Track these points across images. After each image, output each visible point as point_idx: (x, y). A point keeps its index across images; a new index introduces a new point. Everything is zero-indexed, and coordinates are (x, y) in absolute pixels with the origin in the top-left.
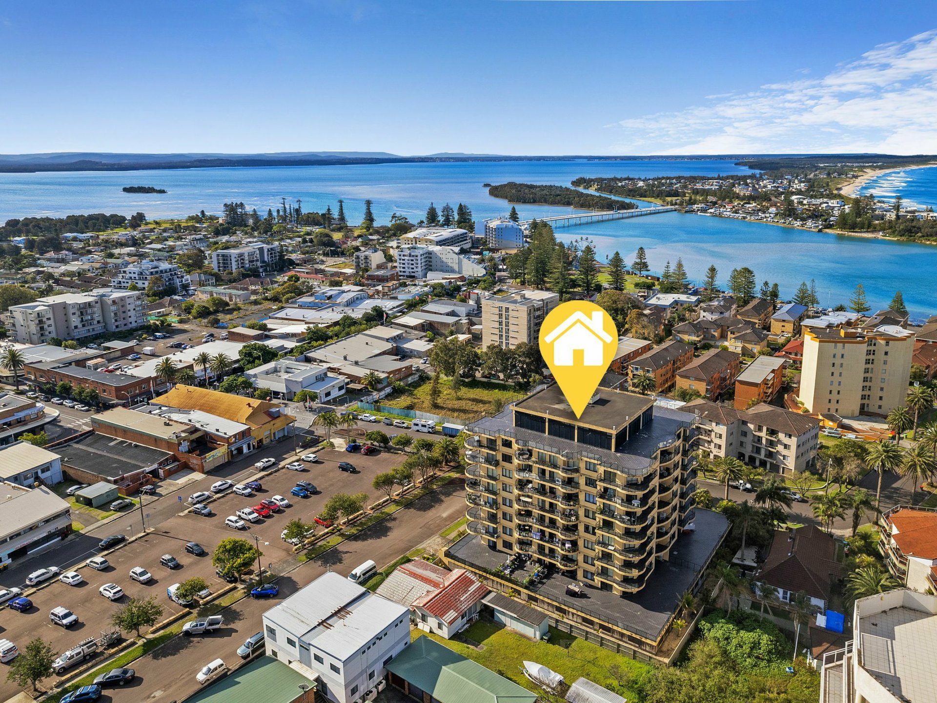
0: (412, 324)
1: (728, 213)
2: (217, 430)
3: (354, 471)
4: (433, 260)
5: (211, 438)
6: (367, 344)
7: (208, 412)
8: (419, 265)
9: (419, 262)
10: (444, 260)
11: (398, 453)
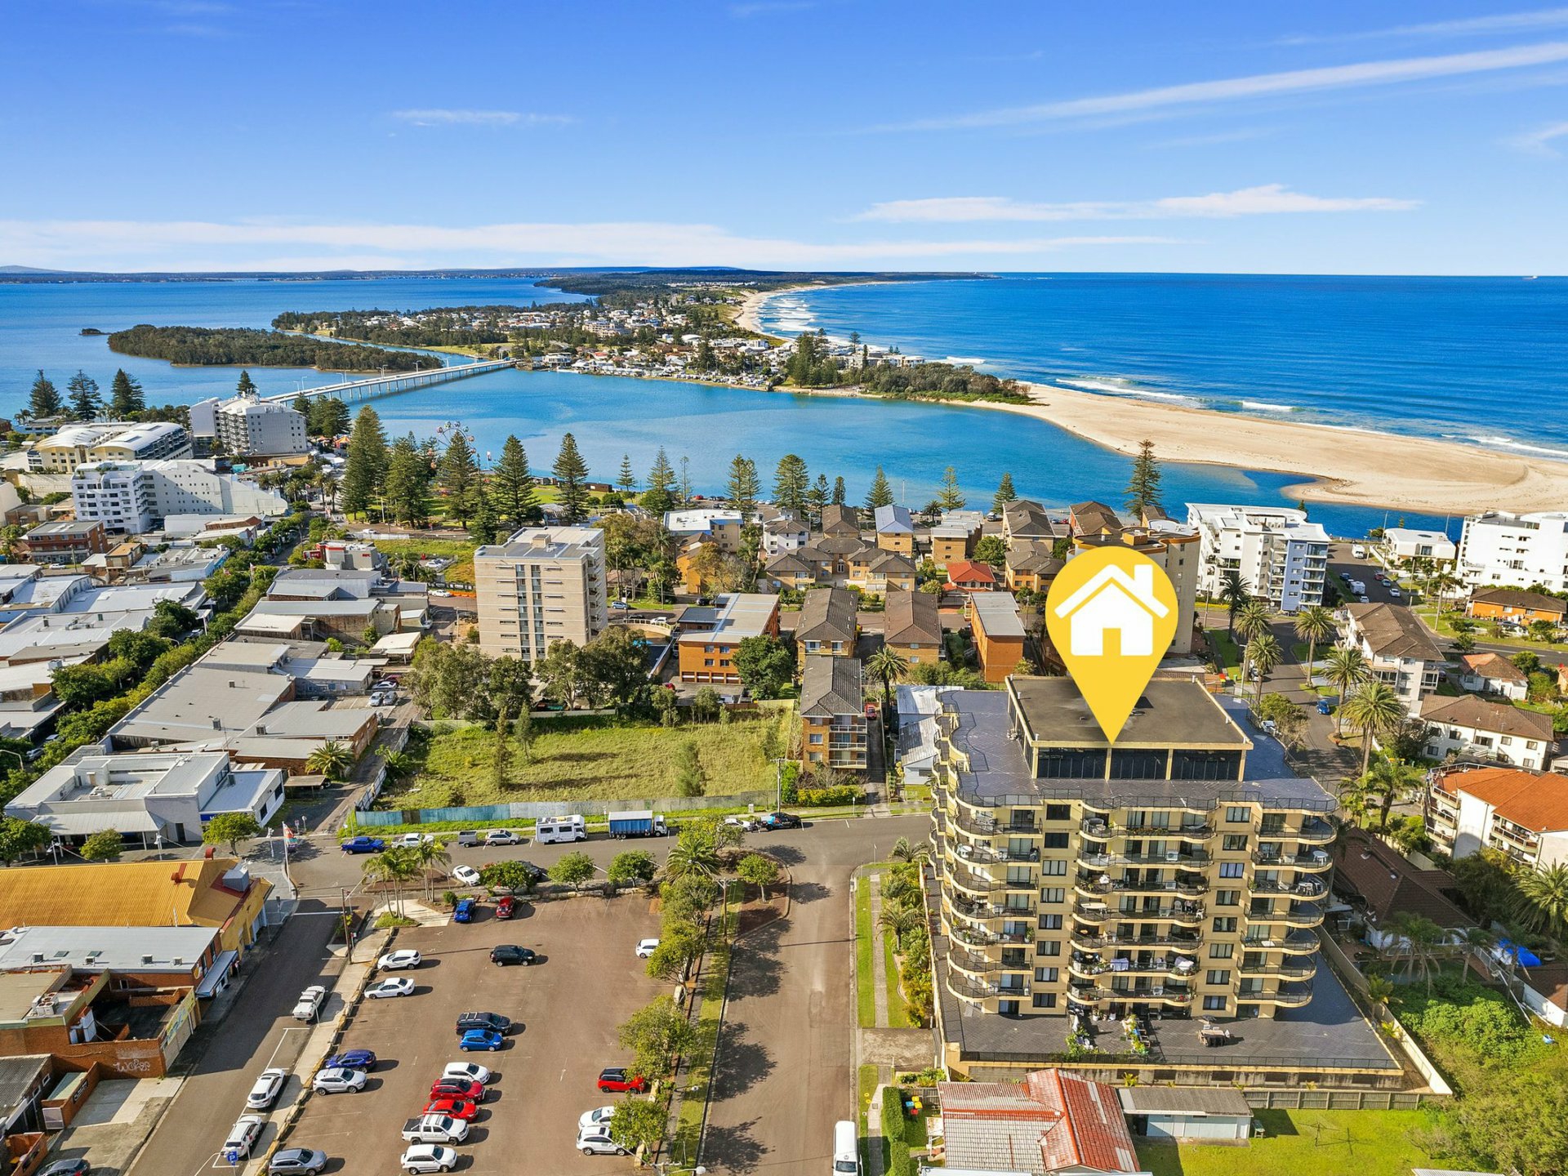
0: (288, 630)
1: (610, 368)
2: (148, 960)
3: (533, 959)
4: (159, 490)
5: (136, 983)
6: (232, 685)
7: (53, 921)
8: (133, 505)
9: (132, 497)
10: (186, 488)
11: (568, 898)
